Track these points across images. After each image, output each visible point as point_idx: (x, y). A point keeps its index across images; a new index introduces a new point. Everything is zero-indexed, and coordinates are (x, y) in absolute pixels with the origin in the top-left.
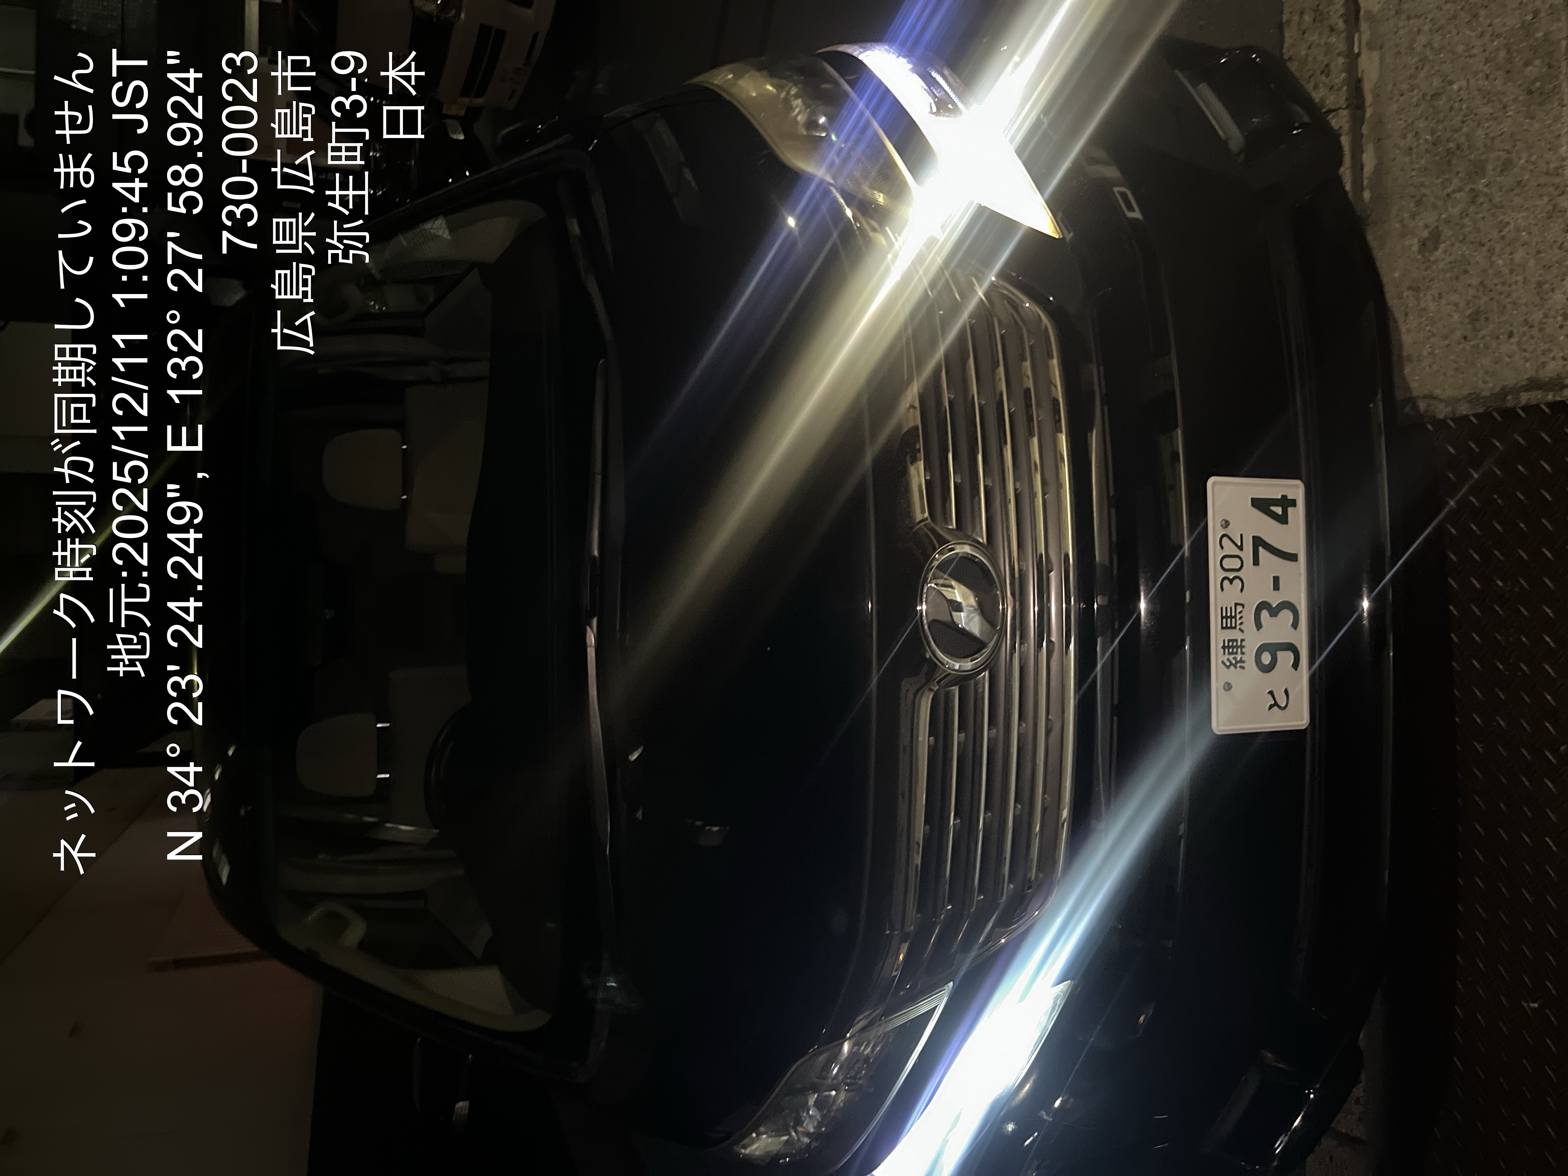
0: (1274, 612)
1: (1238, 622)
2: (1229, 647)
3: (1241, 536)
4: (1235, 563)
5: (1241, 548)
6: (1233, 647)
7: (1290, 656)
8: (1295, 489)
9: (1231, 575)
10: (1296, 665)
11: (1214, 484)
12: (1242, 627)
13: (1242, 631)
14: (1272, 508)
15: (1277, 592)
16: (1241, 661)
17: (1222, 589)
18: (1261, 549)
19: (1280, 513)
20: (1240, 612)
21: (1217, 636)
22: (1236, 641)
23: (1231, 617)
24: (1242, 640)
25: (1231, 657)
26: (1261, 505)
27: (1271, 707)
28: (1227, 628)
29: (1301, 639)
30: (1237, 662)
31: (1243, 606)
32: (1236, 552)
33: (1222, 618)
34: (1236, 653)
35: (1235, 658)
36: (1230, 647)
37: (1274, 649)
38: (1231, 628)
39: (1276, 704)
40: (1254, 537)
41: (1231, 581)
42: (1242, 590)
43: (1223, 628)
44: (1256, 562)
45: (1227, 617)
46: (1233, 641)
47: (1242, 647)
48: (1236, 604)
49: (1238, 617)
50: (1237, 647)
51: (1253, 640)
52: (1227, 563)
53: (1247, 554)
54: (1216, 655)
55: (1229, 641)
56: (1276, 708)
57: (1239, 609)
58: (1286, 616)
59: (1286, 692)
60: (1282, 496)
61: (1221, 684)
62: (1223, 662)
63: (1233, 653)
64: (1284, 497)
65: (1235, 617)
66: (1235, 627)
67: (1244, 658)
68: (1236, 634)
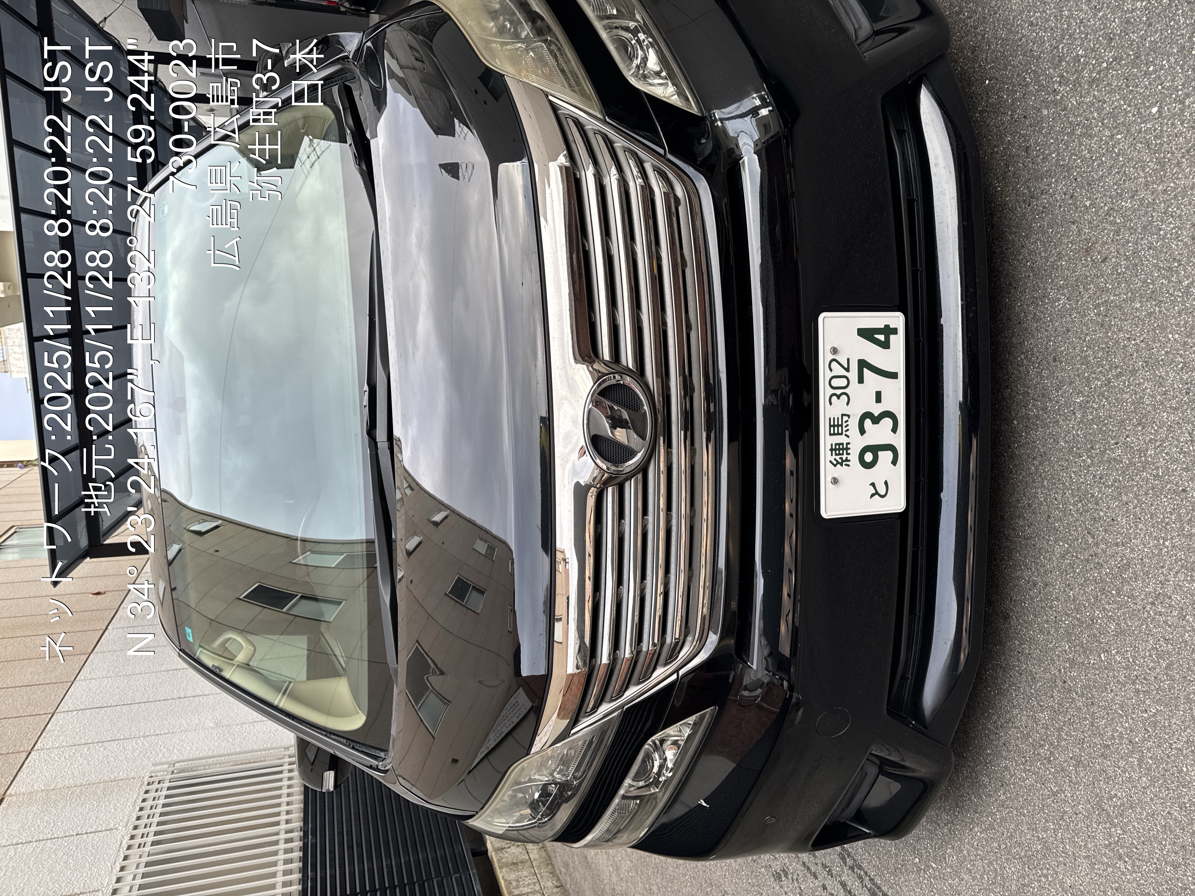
0: (876, 420)
1: (844, 429)
2: (836, 450)
3: (848, 360)
4: (843, 383)
5: (847, 370)
6: (839, 449)
7: (889, 454)
8: (897, 320)
9: (838, 392)
10: (894, 462)
11: (824, 318)
12: (847, 433)
13: (848, 436)
14: (876, 336)
15: (878, 404)
16: (847, 460)
17: (831, 403)
18: (865, 370)
19: (883, 340)
20: (847, 421)
21: (826, 441)
22: (842, 444)
24: (848, 444)
25: (838, 458)
26: (866, 334)
27: (872, 495)
28: (834, 434)
29: (899, 441)
30: (843, 461)
31: (849, 416)
32: (844, 373)
33: (830, 426)
34: (843, 454)
35: (841, 458)
37: (875, 449)
38: (838, 434)
39: (877, 493)
40: (859, 360)
41: (838, 397)
42: (848, 404)
43: (831, 434)
44: (861, 380)
45: (834, 426)
46: (839, 444)
47: (847, 449)
48: (843, 415)
49: (844, 425)
50: (843, 449)
51: (857, 443)
52: (836, 383)
53: (853, 375)
54: (825, 456)
55: (836, 444)
56: (877, 496)
57: (845, 418)
58: (887, 422)
59: (886, 483)
60: (885, 326)
61: (829, 479)
62: (831, 462)
63: (839, 454)
64: (887, 326)
65: (842, 425)
66: (842, 434)
67: (849, 457)
68: (842, 439)
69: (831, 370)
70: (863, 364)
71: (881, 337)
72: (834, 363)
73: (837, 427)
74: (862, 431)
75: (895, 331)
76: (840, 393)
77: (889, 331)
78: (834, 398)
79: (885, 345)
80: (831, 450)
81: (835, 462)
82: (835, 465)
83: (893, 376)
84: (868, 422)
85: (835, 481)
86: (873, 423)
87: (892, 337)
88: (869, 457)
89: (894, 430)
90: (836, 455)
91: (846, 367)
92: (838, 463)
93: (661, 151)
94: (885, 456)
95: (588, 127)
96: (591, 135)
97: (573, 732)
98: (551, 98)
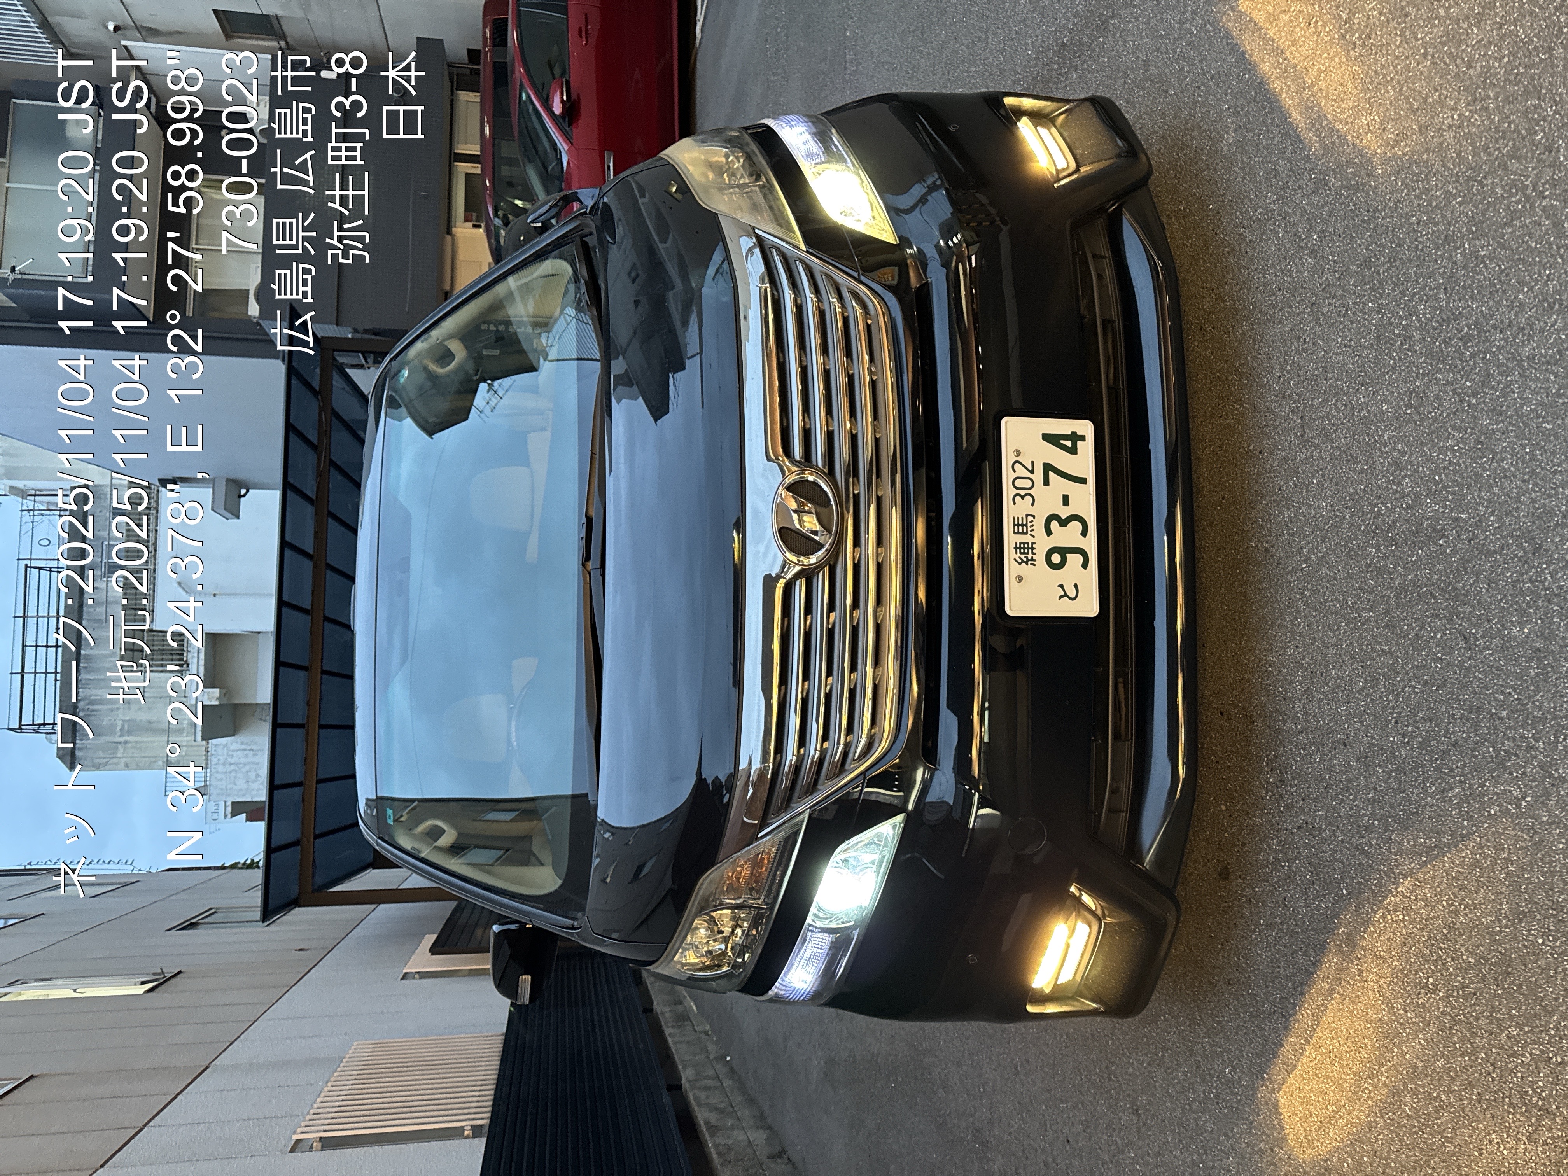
0: (1064, 523)
1: (1029, 529)
2: (1020, 548)
3: (1033, 462)
4: (1028, 484)
5: (1032, 472)
6: (1024, 548)
7: (1079, 558)
8: (1085, 428)
9: (1023, 493)
10: (1085, 565)
11: (1006, 423)
12: (1033, 533)
13: (1033, 536)
14: (1062, 442)
15: (1066, 507)
16: (1032, 559)
17: (1014, 503)
18: (1050, 473)
19: (1070, 445)
20: (1032, 522)
21: (1010, 540)
22: (1028, 544)
23: (1023, 525)
24: (1033, 543)
25: (1023, 556)
26: (1052, 439)
27: (1061, 597)
28: (1018, 533)
29: (1091, 544)
30: (1028, 560)
31: (1034, 517)
32: (1029, 475)
33: (1014, 525)
34: (1028, 553)
35: (1026, 557)
36: (1023, 548)
37: (1064, 552)
38: (1023, 533)
39: (1066, 595)
40: (1045, 464)
41: (1023, 497)
42: (1033, 504)
43: (1015, 533)
44: (1046, 482)
45: (1018, 525)
46: (1024, 544)
47: (1033, 549)
48: (1027, 515)
49: (1029, 525)
50: (1028, 548)
51: (1043, 544)
52: (1018, 483)
53: (1038, 476)
54: (1010, 555)
55: (1021, 543)
56: (1066, 598)
57: (1030, 518)
58: (1076, 526)
59: (1076, 586)
60: (1072, 433)
61: (1014, 576)
62: (1015, 560)
63: (1024, 553)
64: (1074, 433)
65: (1026, 525)
66: (1026, 533)
67: (1035, 557)
68: (1027, 539)
69: (1014, 471)
70: (1048, 468)
71: (1068, 443)
72: (1017, 465)
73: (1021, 526)
74: (1049, 533)
75: (1083, 438)
76: (1024, 494)
77: (1075, 438)
78: (1018, 498)
79: (1073, 451)
80: (1016, 548)
81: (1020, 561)
82: (1020, 564)
83: (1083, 481)
84: (1054, 524)
85: (1020, 579)
86: (1061, 525)
87: (1079, 443)
88: (1056, 558)
89: (1084, 533)
90: (1021, 553)
91: (1030, 469)
92: (1023, 561)
93: (855, 274)
94: (1075, 560)
95: (789, 254)
96: (791, 262)
97: (759, 836)
98: (757, 231)
